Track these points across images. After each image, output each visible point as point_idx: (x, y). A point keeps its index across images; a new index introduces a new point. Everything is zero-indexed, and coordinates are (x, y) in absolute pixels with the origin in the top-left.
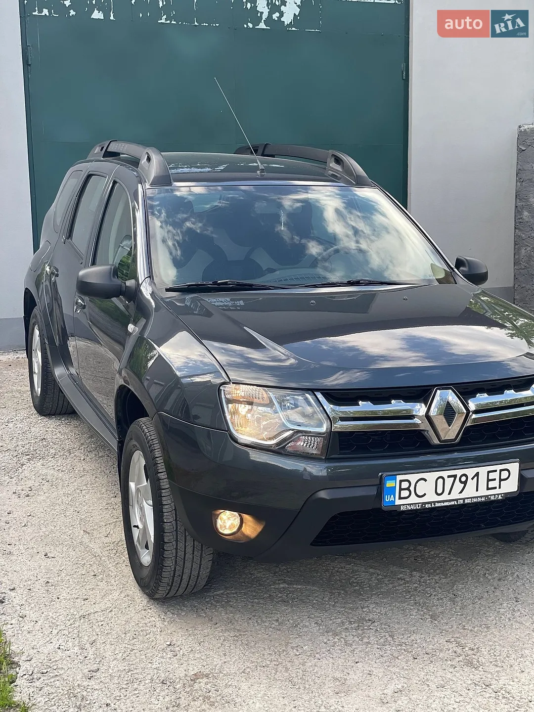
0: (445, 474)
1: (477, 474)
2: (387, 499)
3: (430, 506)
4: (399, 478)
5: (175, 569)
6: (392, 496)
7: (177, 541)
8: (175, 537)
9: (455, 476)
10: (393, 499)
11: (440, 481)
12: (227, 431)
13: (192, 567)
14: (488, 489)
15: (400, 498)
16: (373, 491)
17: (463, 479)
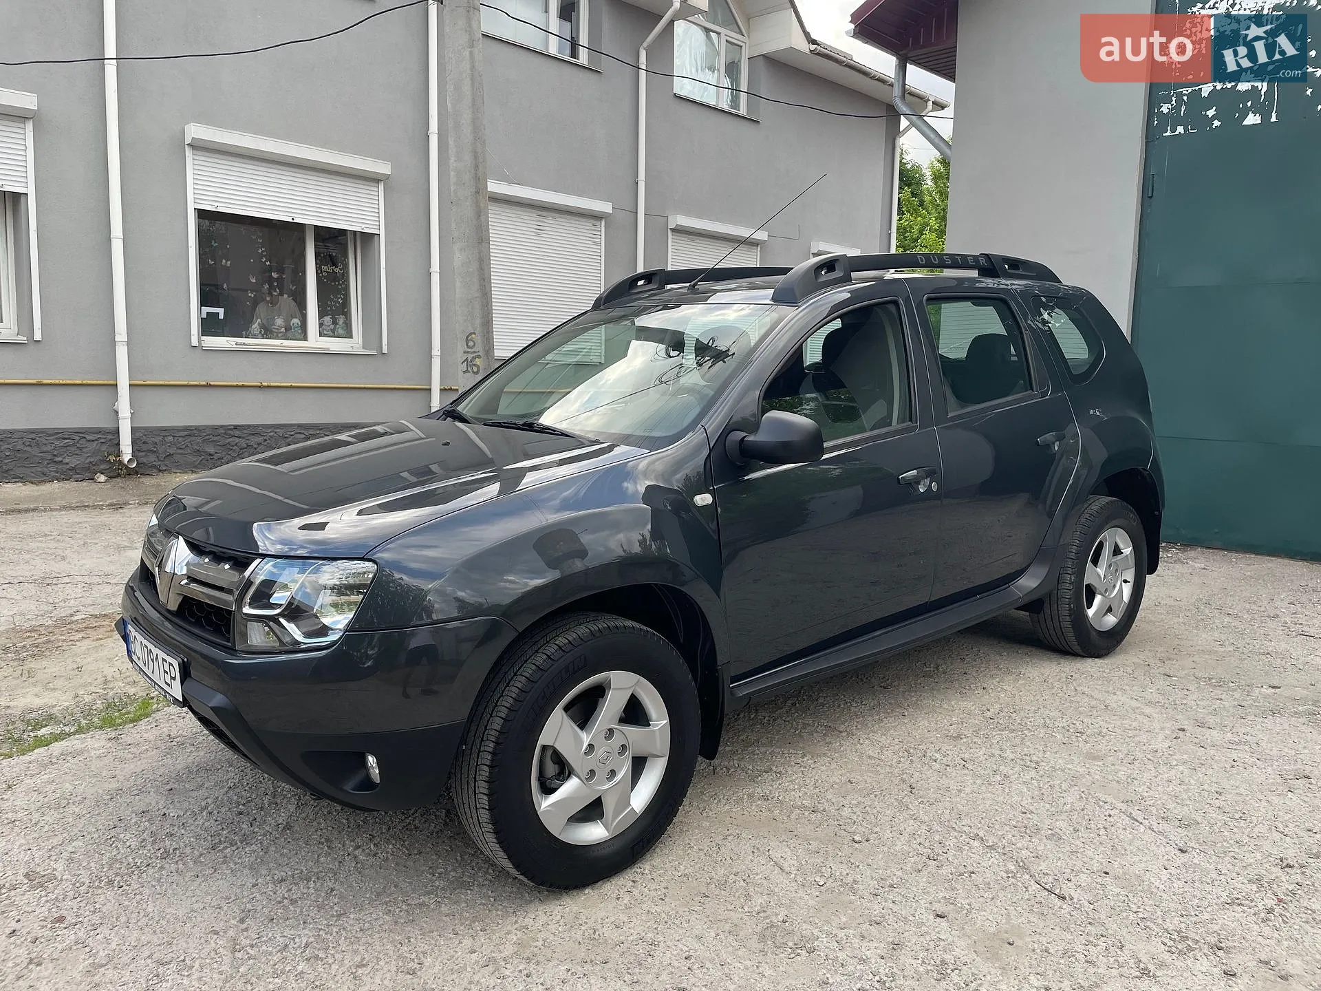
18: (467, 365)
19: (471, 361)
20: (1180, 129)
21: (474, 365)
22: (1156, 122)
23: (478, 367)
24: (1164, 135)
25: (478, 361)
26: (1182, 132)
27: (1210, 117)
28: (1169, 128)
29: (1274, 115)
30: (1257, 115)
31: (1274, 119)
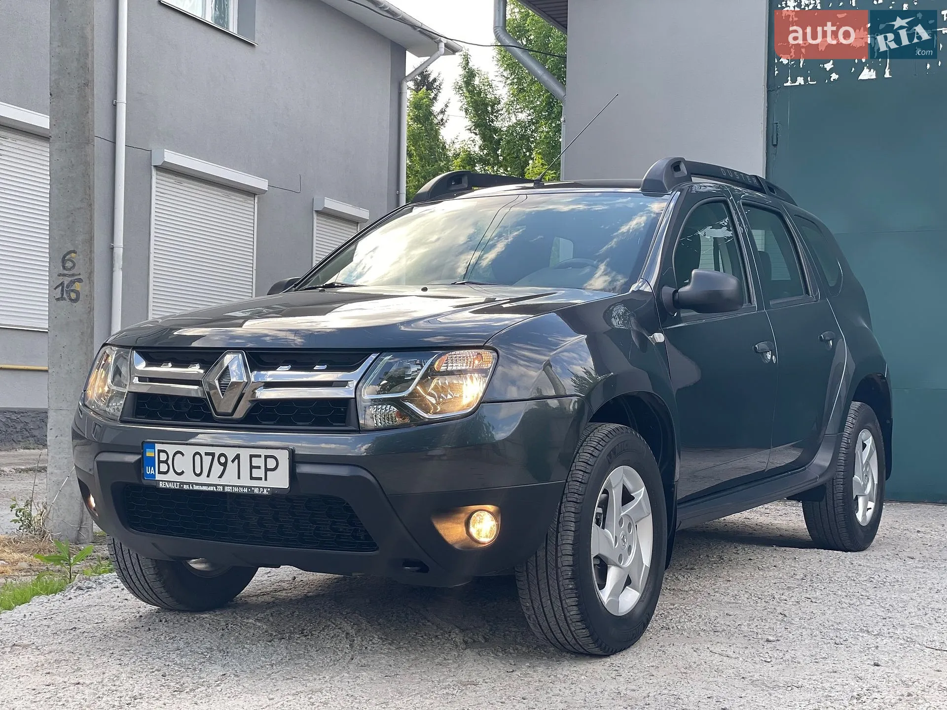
0: (203, 450)
1: (238, 457)
3: (188, 488)
4: (158, 447)
6: (152, 468)
9: (213, 455)
10: (153, 472)
11: (198, 457)
14: (252, 478)
15: (160, 472)
16: (134, 459)
17: (223, 460)
18: (62, 290)
19: (68, 286)
20: (800, 81)
21: (73, 291)
22: (776, 72)
23: (78, 293)
24: (785, 85)
25: (77, 286)
26: (802, 83)
27: (828, 70)
28: (789, 78)
29: (887, 71)
30: (872, 70)
31: (887, 75)
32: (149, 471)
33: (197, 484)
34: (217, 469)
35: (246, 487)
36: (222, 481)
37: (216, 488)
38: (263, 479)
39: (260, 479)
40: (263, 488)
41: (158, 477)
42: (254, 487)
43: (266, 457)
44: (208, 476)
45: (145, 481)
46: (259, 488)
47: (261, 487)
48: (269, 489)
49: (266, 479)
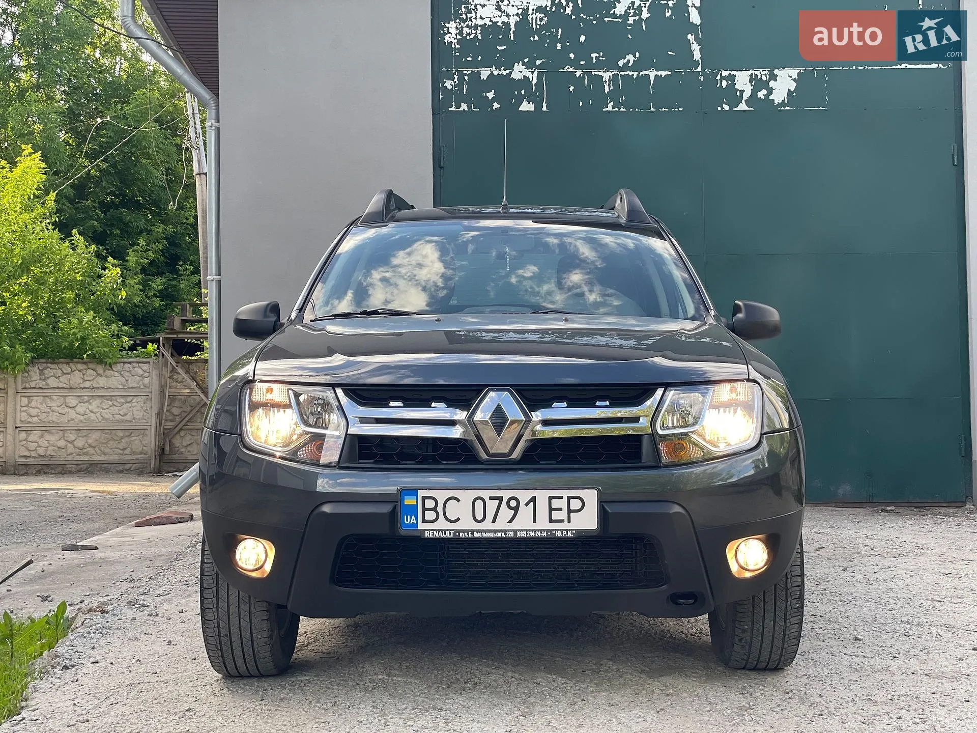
0: (486, 494)
1: (533, 500)
2: (407, 521)
3: (467, 536)
4: (422, 493)
5: (219, 624)
6: (413, 517)
7: (217, 587)
8: (215, 583)
9: (500, 499)
10: (415, 522)
11: (479, 503)
12: (239, 435)
13: (240, 625)
14: (551, 521)
15: (424, 521)
16: (386, 509)
17: (513, 503)
20: (464, 107)
22: (441, 96)
24: (450, 109)
26: (466, 109)
27: (490, 98)
28: (454, 103)
29: (545, 105)
30: (531, 103)
31: (544, 109)
32: (408, 520)
33: (478, 531)
34: (506, 513)
35: (544, 531)
36: (513, 526)
37: (506, 534)
38: (566, 520)
39: (563, 521)
40: (567, 530)
41: (421, 526)
42: (555, 530)
43: (569, 498)
44: (494, 521)
45: (403, 531)
46: (562, 531)
47: (564, 530)
48: (574, 532)
49: (569, 521)
